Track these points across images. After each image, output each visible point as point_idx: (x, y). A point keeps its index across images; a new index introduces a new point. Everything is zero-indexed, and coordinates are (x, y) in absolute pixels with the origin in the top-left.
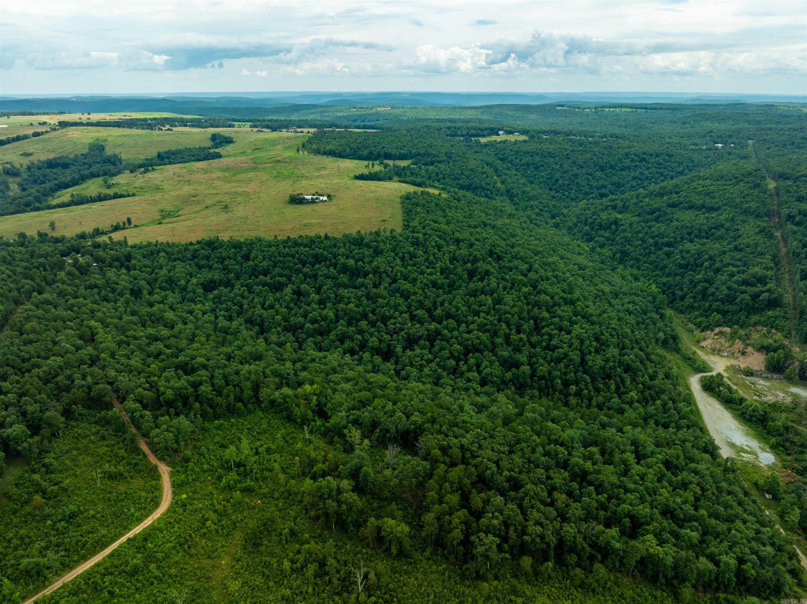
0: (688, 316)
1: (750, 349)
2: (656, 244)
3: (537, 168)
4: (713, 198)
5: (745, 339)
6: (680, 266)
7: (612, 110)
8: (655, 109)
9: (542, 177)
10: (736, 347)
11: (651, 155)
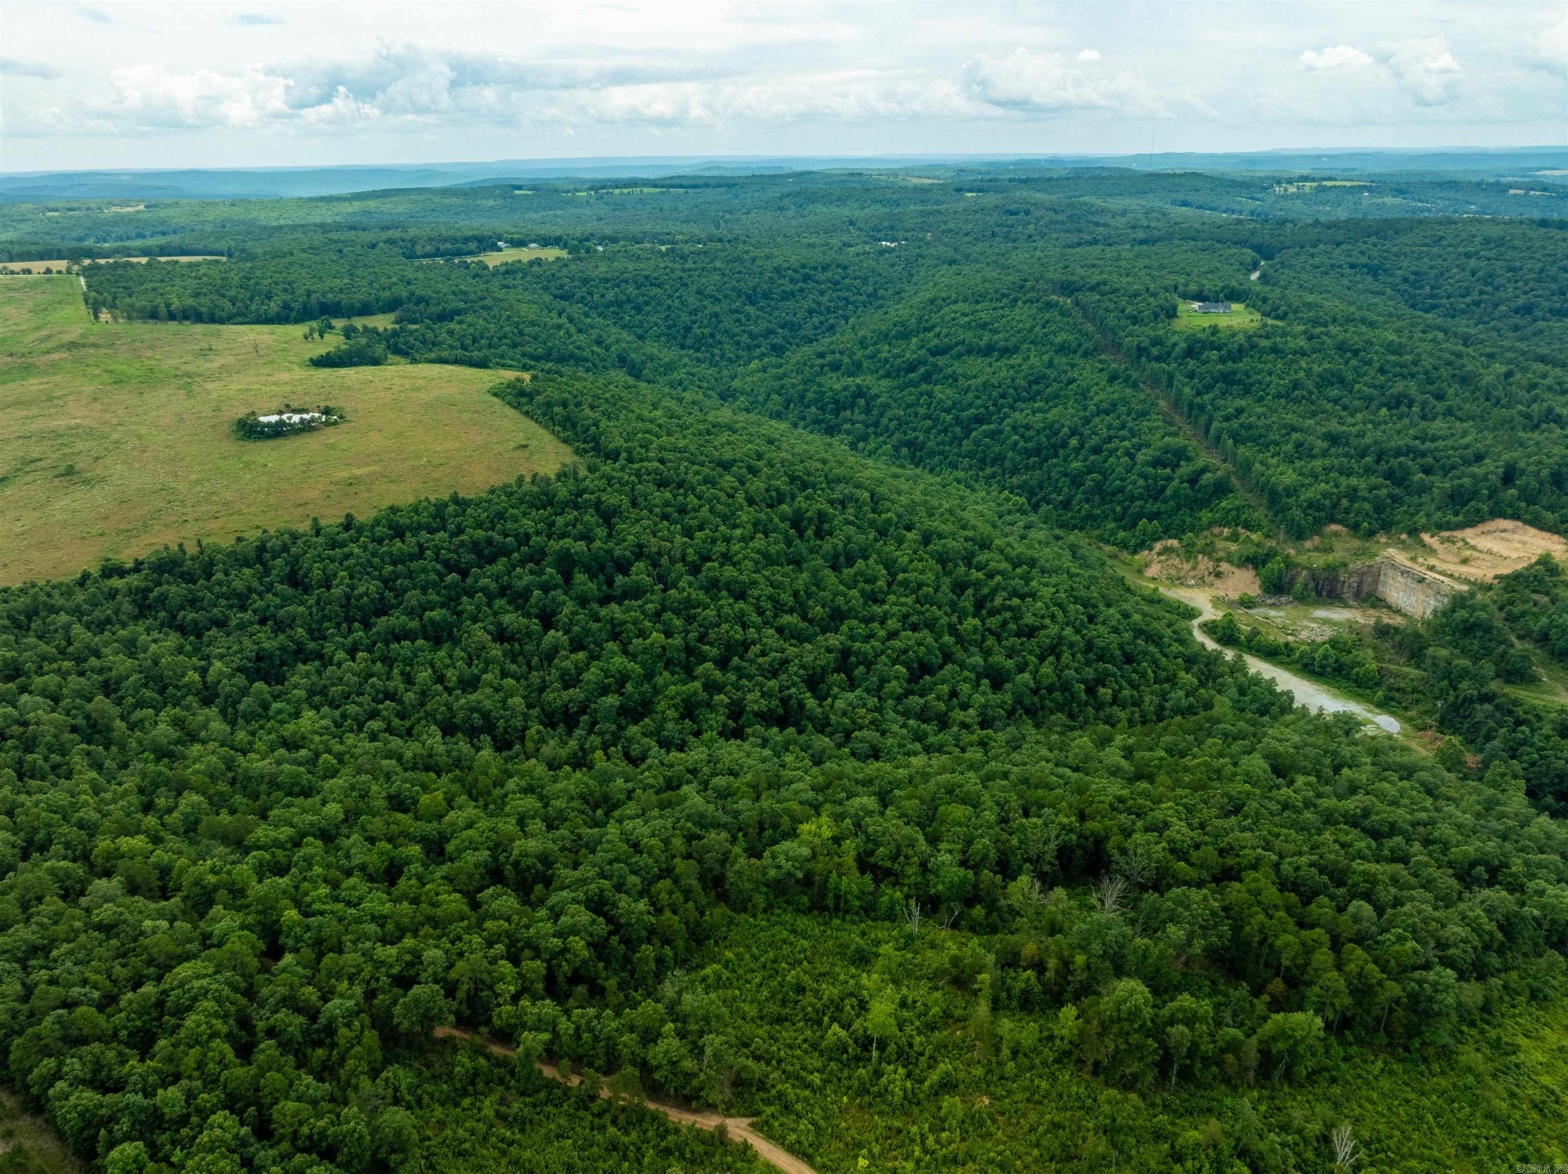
0: (1096, 532)
1: (1224, 566)
2: (957, 421)
3: (638, 309)
4: (996, 332)
5: (1209, 550)
6: (1028, 453)
7: (625, 191)
8: (696, 186)
9: (656, 324)
10: (1201, 567)
11: (815, 269)
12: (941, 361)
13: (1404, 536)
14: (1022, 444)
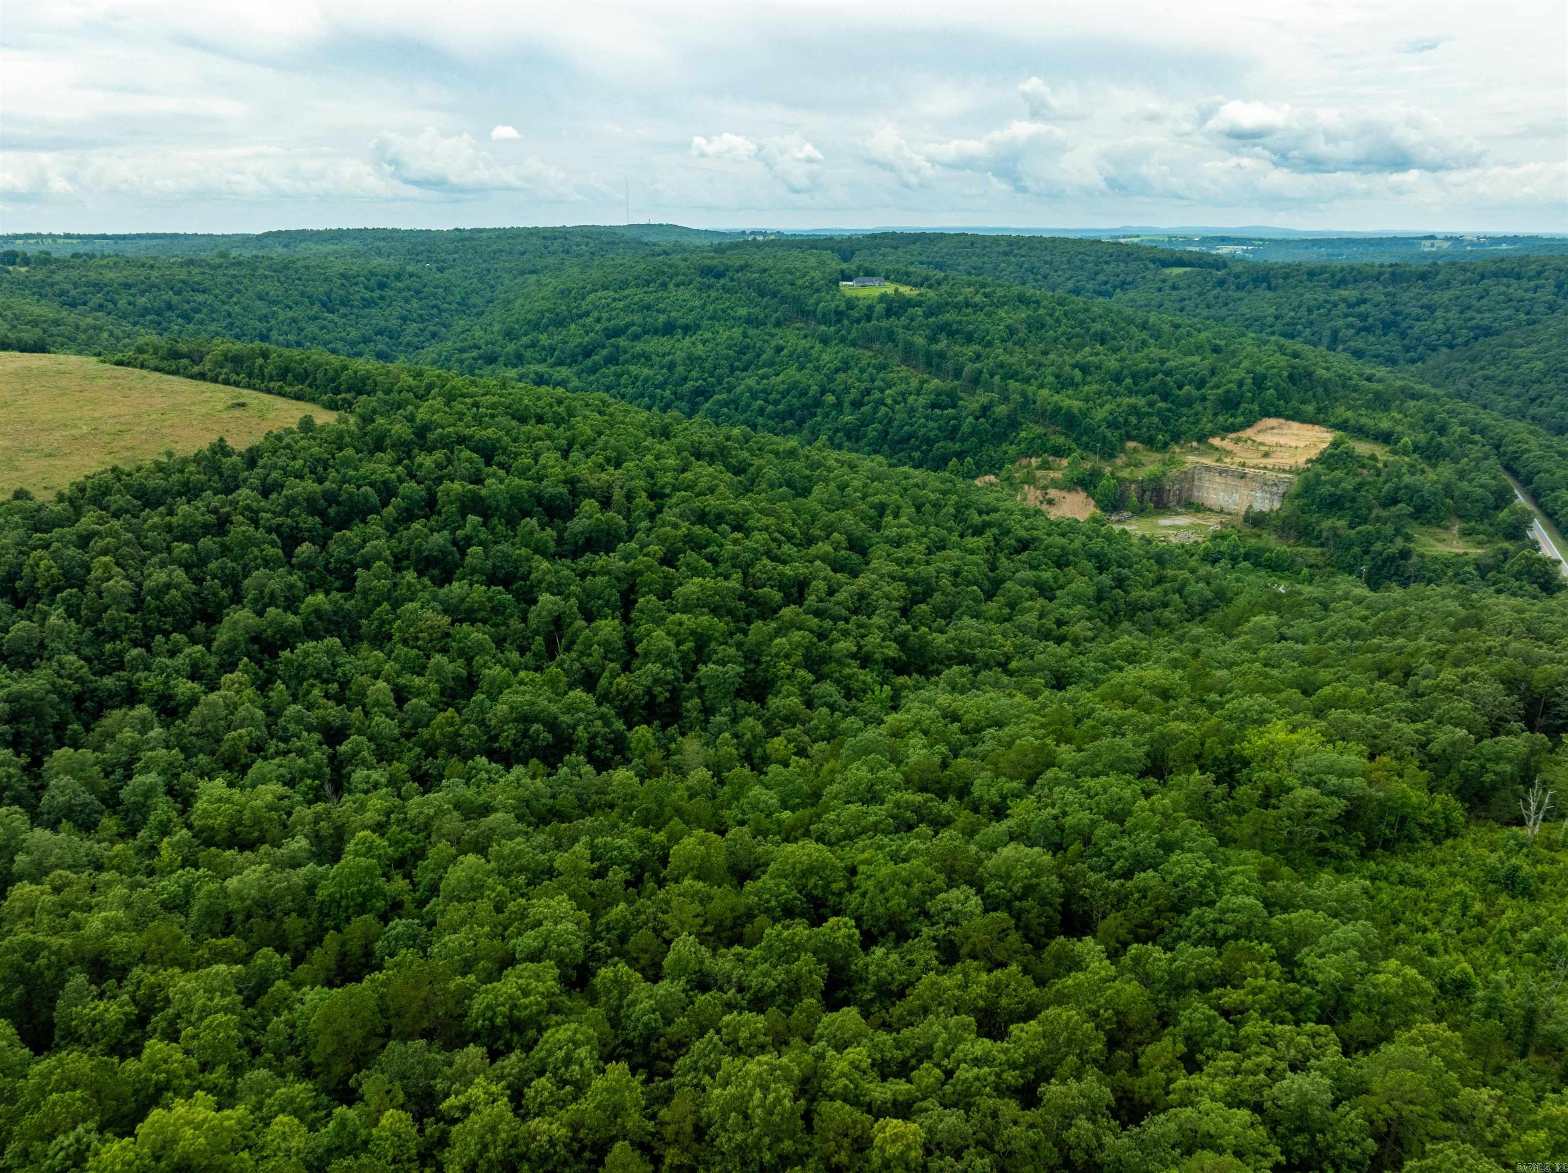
5: (1030, 480)
12: (622, 342)
13: (1195, 444)
14: (770, 408)
